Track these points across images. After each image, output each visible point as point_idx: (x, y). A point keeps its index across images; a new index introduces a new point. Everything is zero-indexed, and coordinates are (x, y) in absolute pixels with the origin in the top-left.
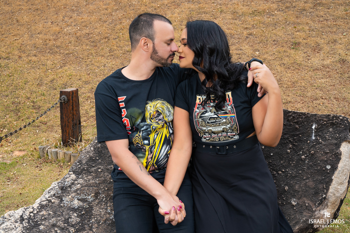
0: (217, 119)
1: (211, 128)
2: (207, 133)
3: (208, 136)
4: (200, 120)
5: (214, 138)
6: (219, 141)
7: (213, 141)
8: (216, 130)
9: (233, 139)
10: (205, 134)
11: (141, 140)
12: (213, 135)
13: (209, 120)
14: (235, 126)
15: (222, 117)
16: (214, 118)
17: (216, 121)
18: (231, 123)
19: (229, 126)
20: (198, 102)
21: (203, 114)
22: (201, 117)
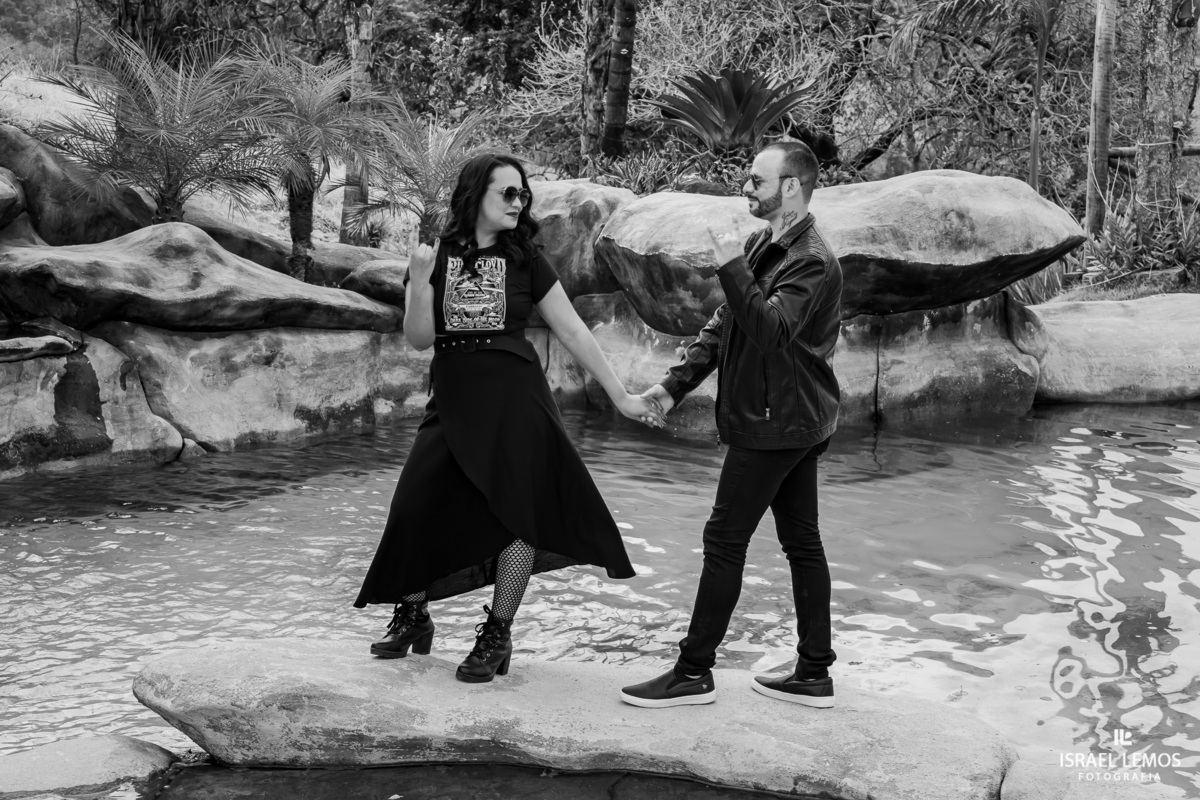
0: (477, 293)
1: (464, 306)
2: (456, 314)
3: (457, 319)
4: (455, 293)
5: (466, 323)
6: (475, 327)
7: (463, 329)
8: (473, 310)
9: (495, 329)
10: (453, 316)
12: (465, 319)
13: (466, 293)
14: (501, 306)
15: (485, 290)
16: (473, 291)
17: (475, 295)
18: (496, 302)
19: (493, 305)
20: (450, 265)
21: (459, 284)
22: (456, 289)
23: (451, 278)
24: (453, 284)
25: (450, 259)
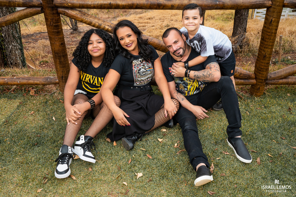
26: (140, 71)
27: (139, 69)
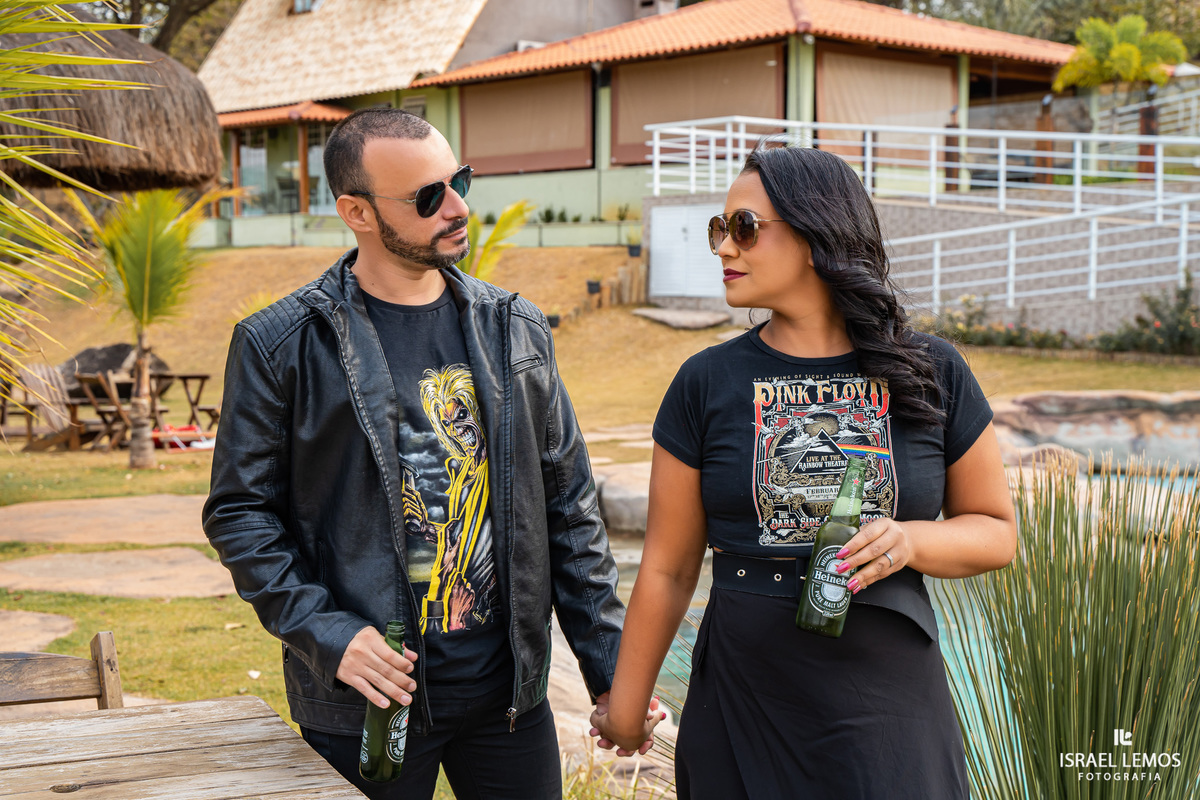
0: (829, 459)
1: (802, 491)
2: (785, 508)
3: (787, 521)
5: (807, 531)
7: (802, 541)
8: (821, 498)
10: (776, 516)
11: (420, 504)
12: (804, 519)
13: (804, 461)
14: (887, 489)
15: (847, 452)
16: (820, 454)
17: (824, 465)
18: (877, 476)
19: (867, 485)
20: (759, 399)
21: (784, 440)
22: (778, 453)
23: (766, 429)
24: (770, 442)
25: (758, 386)
26: (786, 446)
27: (786, 429)
